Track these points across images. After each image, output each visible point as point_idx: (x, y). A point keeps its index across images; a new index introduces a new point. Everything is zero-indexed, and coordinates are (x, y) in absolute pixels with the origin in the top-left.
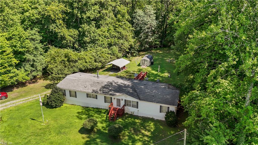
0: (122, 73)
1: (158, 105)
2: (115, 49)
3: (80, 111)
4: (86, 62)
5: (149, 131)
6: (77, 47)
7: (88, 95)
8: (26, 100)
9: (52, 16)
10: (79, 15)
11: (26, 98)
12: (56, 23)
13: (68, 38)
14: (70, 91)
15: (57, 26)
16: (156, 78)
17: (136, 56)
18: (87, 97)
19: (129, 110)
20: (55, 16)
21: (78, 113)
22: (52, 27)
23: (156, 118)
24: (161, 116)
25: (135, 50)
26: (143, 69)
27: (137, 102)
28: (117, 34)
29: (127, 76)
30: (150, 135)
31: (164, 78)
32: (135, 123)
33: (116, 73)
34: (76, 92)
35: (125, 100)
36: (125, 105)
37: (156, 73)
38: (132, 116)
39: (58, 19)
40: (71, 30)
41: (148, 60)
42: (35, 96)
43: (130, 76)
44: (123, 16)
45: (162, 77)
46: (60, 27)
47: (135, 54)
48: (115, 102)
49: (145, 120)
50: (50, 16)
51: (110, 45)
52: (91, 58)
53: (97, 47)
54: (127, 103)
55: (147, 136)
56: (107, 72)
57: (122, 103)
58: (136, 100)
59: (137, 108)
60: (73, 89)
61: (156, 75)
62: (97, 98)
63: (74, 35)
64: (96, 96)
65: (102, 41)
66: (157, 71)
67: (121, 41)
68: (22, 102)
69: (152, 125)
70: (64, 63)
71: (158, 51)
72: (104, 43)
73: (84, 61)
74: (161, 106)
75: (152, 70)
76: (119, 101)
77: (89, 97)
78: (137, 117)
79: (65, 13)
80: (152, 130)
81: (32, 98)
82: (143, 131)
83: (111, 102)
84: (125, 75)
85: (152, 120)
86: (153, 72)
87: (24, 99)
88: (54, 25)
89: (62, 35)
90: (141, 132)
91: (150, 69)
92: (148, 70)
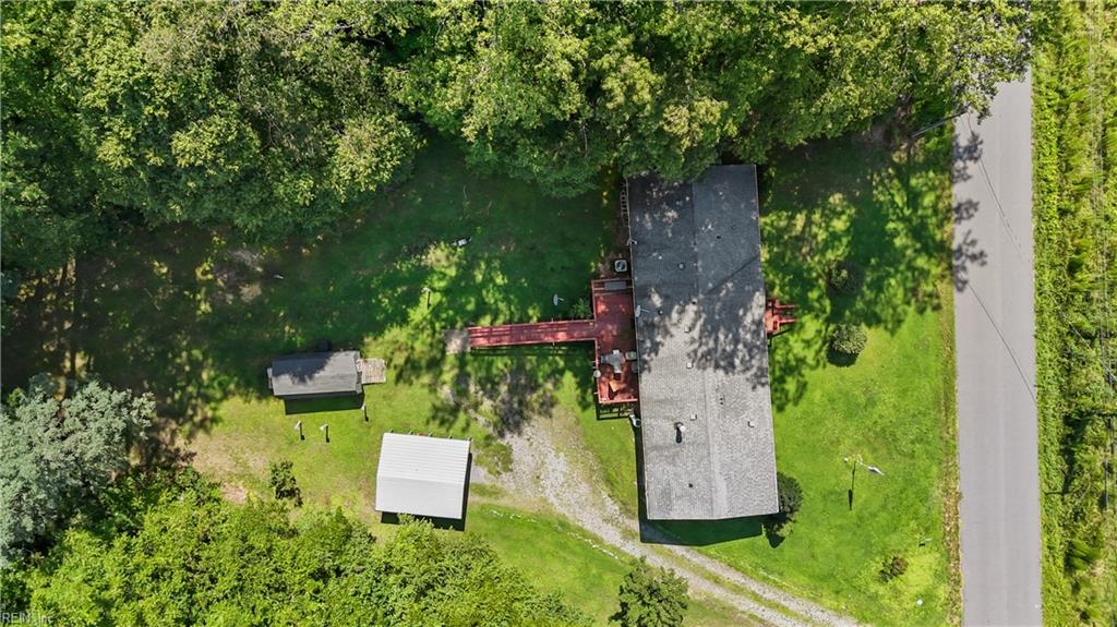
26: (397, 363)
29: (493, 397)
43: (489, 382)
75: (403, 323)
84: (487, 405)
90: (803, 232)
91: (398, 332)
92: (403, 339)
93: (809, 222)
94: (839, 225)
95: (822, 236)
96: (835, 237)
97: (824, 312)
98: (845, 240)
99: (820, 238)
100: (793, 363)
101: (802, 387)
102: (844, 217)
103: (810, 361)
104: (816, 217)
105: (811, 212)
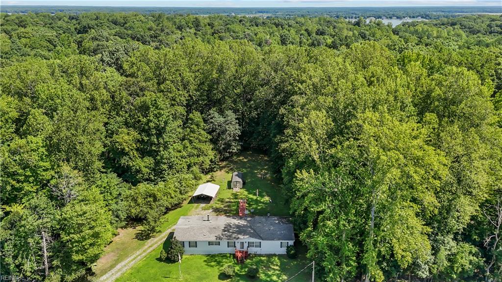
0: (216, 203)
1: (279, 242)
2: (196, 169)
3: (206, 259)
4: (172, 198)
5: (277, 265)
6: (153, 178)
7: (210, 243)
8: (134, 259)
9: (127, 149)
10: (155, 140)
11: (132, 257)
12: (129, 155)
13: (145, 170)
14: (189, 242)
15: (130, 158)
16: (259, 206)
17: (217, 170)
18: (209, 245)
19: (253, 250)
20: (128, 147)
21: (205, 261)
22: (124, 161)
23: (277, 253)
24: (283, 251)
25: (215, 164)
26: (238, 193)
27: (260, 242)
28: (195, 152)
29: (224, 207)
30: (279, 269)
31: (266, 204)
32: (262, 261)
33: (209, 205)
34: (196, 242)
35: (249, 242)
36: (248, 247)
37: (255, 198)
38: (256, 255)
39: (132, 150)
40: (146, 159)
41: (240, 180)
42: (138, 253)
43: (229, 206)
44: (197, 125)
45: (263, 203)
46: (134, 159)
47: (215, 169)
48: (238, 246)
49: (270, 256)
50: (124, 149)
51: (189, 166)
52: (176, 191)
53: (175, 174)
54: (250, 245)
55: (277, 270)
56: (196, 204)
57: (246, 245)
59: (260, 247)
60: (192, 239)
61: (257, 202)
62: (219, 245)
63: (150, 164)
64: (219, 242)
65: (180, 164)
66: (255, 194)
67: (201, 159)
68: (132, 263)
69: (276, 260)
70: (150, 205)
71: (241, 158)
72: (183, 167)
73: (169, 197)
74: (281, 243)
75: (249, 194)
76: (242, 244)
77: (211, 245)
78: (260, 255)
79: (139, 141)
80: (279, 264)
81: (139, 255)
82: (273, 267)
83: (235, 247)
84: (222, 206)
85: (275, 255)
86: (251, 196)
87: (130, 259)
88: (127, 158)
89: (138, 168)
90: (271, 268)
91: (246, 193)
92: (244, 194)
93: (274, 270)
94: (275, 278)
95: (270, 273)
96: (269, 276)
97: (240, 272)
98: (268, 279)
99: (269, 272)
101: (212, 266)
102: (277, 279)
103: (221, 268)
104: (278, 272)
105: (279, 271)
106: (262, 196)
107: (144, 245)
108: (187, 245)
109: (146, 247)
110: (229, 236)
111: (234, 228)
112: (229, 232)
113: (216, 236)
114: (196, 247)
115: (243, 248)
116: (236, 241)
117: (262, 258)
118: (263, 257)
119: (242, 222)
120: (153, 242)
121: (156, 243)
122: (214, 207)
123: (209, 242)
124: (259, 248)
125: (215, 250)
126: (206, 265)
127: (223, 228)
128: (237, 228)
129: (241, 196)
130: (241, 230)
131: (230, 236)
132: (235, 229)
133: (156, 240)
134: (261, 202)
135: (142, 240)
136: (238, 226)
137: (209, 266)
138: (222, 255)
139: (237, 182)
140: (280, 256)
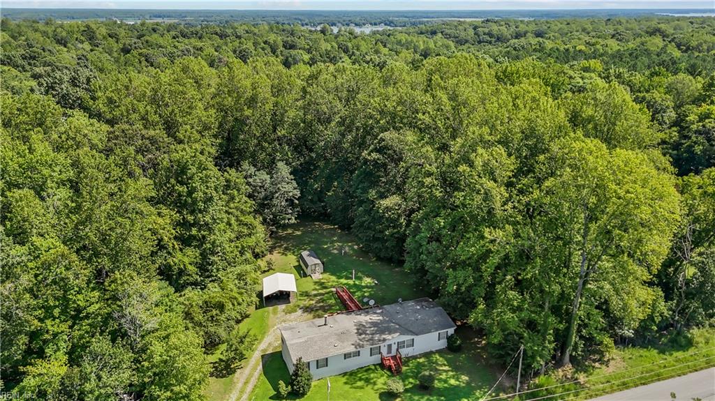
1: (436, 334)
3: (344, 380)
5: (445, 365)
7: (347, 356)
14: (317, 361)
15: (169, 253)
16: (365, 292)
18: (345, 358)
19: (405, 352)
20: (167, 236)
21: (345, 383)
23: (434, 349)
24: (443, 344)
26: (323, 281)
27: (413, 339)
29: (316, 303)
30: (450, 369)
31: (372, 287)
32: (422, 365)
33: (291, 304)
34: (326, 360)
35: (398, 343)
36: (398, 349)
37: (351, 282)
38: (409, 359)
39: (170, 239)
40: (187, 251)
43: (323, 301)
45: (367, 287)
46: (173, 254)
48: (384, 351)
49: (427, 355)
51: (241, 253)
54: (401, 345)
56: (271, 308)
57: (394, 348)
58: (411, 337)
59: (413, 346)
60: (321, 356)
61: (357, 287)
62: (359, 355)
63: (195, 259)
64: (359, 352)
65: (231, 252)
66: (348, 278)
67: (253, 239)
69: (439, 358)
71: (290, 231)
72: (236, 255)
74: (439, 334)
75: (338, 278)
76: (390, 347)
77: (348, 357)
78: (415, 357)
79: (179, 223)
80: (446, 363)
82: (441, 368)
83: (380, 353)
84: (313, 302)
85: (432, 352)
86: (343, 281)
90: (440, 370)
91: (333, 278)
92: (332, 280)
93: (446, 371)
94: (453, 382)
95: (443, 377)
96: (445, 381)
98: (446, 385)
99: (441, 376)
100: (372, 381)
101: (361, 388)
102: (458, 383)
103: (376, 387)
104: (451, 373)
105: (452, 371)
106: (360, 279)
107: (232, 383)
108: (313, 366)
109: (239, 385)
110: (370, 340)
111: (371, 327)
112: (366, 334)
113: (353, 344)
114: (327, 366)
115: (391, 353)
116: (382, 345)
117: (418, 360)
118: (420, 358)
119: (375, 318)
120: (245, 376)
121: (251, 375)
122: (302, 305)
123: (345, 355)
124: (411, 348)
125: (353, 364)
126: (351, 388)
127: (356, 331)
128: (374, 327)
129: (330, 284)
130: (381, 328)
131: (372, 339)
132: (372, 329)
133: (247, 371)
134: (364, 287)
135: (223, 376)
136: (374, 324)
137: (355, 388)
138: (364, 369)
139: (315, 265)
140: (440, 352)
